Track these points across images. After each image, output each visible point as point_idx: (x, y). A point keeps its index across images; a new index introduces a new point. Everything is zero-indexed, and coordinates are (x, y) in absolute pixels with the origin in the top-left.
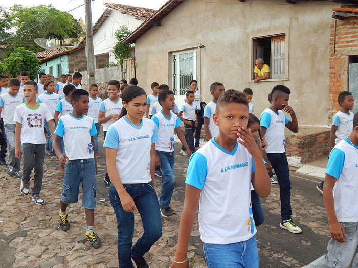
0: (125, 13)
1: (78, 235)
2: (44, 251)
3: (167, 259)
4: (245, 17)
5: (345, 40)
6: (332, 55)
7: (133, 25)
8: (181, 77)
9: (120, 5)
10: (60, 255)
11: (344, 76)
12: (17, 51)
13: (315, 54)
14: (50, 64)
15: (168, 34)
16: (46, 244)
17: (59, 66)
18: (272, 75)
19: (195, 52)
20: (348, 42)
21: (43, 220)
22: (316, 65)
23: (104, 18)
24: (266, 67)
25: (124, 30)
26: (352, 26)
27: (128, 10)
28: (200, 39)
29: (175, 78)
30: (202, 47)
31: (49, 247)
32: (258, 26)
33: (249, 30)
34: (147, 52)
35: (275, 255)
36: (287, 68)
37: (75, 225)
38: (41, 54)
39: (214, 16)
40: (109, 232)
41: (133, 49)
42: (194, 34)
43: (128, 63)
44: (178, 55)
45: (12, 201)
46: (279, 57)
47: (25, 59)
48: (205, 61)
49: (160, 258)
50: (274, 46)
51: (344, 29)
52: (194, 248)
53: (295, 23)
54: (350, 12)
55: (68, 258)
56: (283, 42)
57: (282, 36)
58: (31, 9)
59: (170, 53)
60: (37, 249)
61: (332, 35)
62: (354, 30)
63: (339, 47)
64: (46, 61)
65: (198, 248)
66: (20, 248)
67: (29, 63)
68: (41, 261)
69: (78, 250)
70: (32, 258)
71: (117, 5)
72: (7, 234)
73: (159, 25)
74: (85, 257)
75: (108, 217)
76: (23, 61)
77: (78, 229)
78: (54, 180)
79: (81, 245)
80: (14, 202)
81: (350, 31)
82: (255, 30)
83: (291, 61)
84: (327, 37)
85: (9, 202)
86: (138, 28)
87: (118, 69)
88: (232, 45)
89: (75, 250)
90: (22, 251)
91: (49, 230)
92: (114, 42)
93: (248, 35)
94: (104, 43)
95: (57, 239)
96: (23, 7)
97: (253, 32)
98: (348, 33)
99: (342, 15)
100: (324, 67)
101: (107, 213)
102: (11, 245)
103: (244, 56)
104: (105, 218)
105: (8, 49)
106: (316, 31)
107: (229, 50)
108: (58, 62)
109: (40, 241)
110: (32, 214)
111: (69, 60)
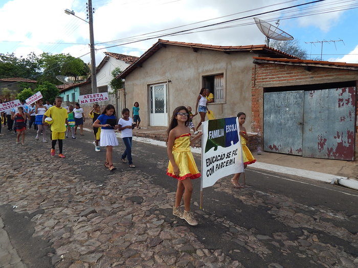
0: (118, 59)
1: (82, 211)
2: (57, 223)
3: (145, 226)
4: (197, 62)
5: (261, 77)
6: (253, 87)
7: (124, 66)
8: (156, 101)
9: (115, 54)
10: (68, 226)
11: (261, 101)
12: (44, 84)
13: (242, 86)
14: (67, 93)
15: (147, 73)
16: (58, 218)
17: (73, 95)
18: (216, 100)
19: (165, 84)
20: (263, 79)
21: (57, 201)
22: (243, 93)
23: (104, 62)
24: (211, 94)
25: (118, 70)
26: (265, 68)
27: (120, 57)
28: (168, 76)
29: (152, 102)
30: (170, 81)
31: (60, 220)
32: (206, 68)
33: (200, 70)
34: (133, 84)
35: (219, 220)
36: (225, 95)
37: (80, 203)
38: (61, 86)
39: (177, 61)
40: (104, 208)
41: (124, 83)
42: (165, 73)
43: (120, 92)
44: (153, 86)
45: (36, 188)
46: (220, 88)
47: (49, 90)
48: (172, 91)
49: (140, 225)
50: (216, 81)
51: (260, 71)
52: (163, 217)
53: (229, 66)
54: (264, 60)
55: (74, 228)
56: (222, 79)
57: (221, 75)
58: (54, 56)
59: (149, 85)
60: (51, 222)
61: (253, 75)
62: (267, 71)
63: (257, 82)
64: (64, 91)
65: (167, 217)
66: (39, 222)
67: (52, 92)
68: (54, 231)
69: (81, 222)
70: (47, 229)
71: (113, 54)
72: (30, 212)
73: (141, 67)
74: (87, 227)
75: (104, 198)
76: (48, 91)
77: (82, 207)
78: (67, 172)
79: (84, 218)
80: (37, 189)
81: (264, 72)
82: (204, 70)
83: (227, 91)
84: (250, 76)
85: (33, 189)
86: (127, 69)
87: (113, 96)
88: (189, 80)
89: (79, 222)
90: (40, 224)
91: (61, 208)
92: (112, 78)
93: (199, 74)
94: (104, 79)
95: (67, 215)
96: (49, 55)
97: (203, 72)
98: (263, 73)
99: (259, 61)
100: (248, 95)
101: (104, 195)
102: (32, 220)
103: (197, 88)
104: (101, 198)
105: (38, 83)
106: (243, 71)
107: (187, 84)
108: (72, 91)
109: (54, 216)
110: (49, 197)
111: (80, 90)
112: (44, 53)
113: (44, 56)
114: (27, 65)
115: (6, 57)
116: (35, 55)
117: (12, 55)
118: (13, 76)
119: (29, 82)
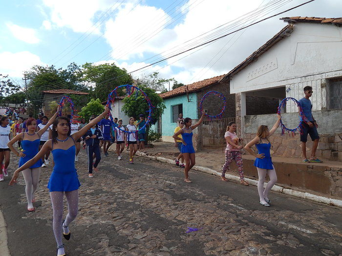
17: (178, 107)
111: (198, 99)
112: (87, 64)
113: (85, 68)
114: (67, 77)
115: (45, 70)
116: (76, 66)
117: (52, 67)
118: (57, 88)
119: (79, 94)
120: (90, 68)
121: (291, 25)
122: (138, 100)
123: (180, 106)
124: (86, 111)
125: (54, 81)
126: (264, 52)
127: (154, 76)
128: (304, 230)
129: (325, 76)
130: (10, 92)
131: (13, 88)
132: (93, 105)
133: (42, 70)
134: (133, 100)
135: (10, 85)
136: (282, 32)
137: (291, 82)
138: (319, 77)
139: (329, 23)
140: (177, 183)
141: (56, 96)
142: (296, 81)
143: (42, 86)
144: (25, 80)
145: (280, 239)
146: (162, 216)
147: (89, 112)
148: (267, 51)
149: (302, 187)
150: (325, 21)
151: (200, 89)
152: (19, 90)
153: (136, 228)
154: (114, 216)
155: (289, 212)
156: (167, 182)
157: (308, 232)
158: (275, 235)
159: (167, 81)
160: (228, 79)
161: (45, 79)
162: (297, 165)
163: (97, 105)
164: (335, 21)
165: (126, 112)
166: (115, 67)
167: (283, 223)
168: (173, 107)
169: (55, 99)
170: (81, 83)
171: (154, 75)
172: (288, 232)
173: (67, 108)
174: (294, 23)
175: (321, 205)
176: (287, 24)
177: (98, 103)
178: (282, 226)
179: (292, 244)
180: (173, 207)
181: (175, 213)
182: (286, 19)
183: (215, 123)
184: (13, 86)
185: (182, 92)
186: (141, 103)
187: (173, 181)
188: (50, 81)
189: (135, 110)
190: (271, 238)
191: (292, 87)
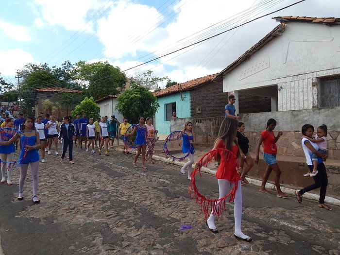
96: (86, 63)
111: (192, 98)
112: (81, 62)
114: (61, 75)
115: (39, 68)
116: (70, 64)
117: (45, 65)
118: (50, 87)
119: (72, 93)
120: (84, 66)
121: (283, 24)
122: (132, 99)
123: (174, 105)
124: (80, 109)
125: (47, 79)
126: (256, 52)
127: (147, 75)
128: (295, 227)
129: (316, 75)
130: (3, 90)
131: (6, 86)
132: (86, 103)
133: (35, 68)
134: (126, 98)
135: (3, 83)
136: (274, 31)
137: (282, 80)
138: (310, 76)
139: (320, 23)
140: (170, 181)
141: (49, 95)
142: (288, 79)
143: (35, 85)
144: (18, 78)
145: (272, 235)
146: (156, 214)
147: (83, 110)
148: (259, 50)
149: (294, 184)
150: (316, 21)
151: (193, 87)
152: (12, 88)
153: (129, 226)
154: (108, 214)
155: (280, 209)
156: (161, 180)
157: (299, 228)
158: (267, 232)
159: (160, 79)
160: (221, 77)
161: (38, 77)
162: (288, 163)
163: (90, 103)
164: (325, 21)
165: (120, 110)
166: (109, 65)
167: (275, 220)
168: (166, 105)
169: (48, 97)
170: (75, 82)
171: (148, 73)
172: (279, 229)
173: (60, 106)
174: (286, 22)
175: (312, 202)
176: (279, 23)
177: (91, 101)
178: (274, 223)
179: (284, 240)
180: (167, 205)
181: (168, 211)
182: (278, 19)
183: (209, 122)
184: (6, 84)
185: (176, 91)
186: (135, 101)
187: (167, 179)
188: (43, 80)
189: (129, 108)
190: (263, 235)
191: (284, 86)
